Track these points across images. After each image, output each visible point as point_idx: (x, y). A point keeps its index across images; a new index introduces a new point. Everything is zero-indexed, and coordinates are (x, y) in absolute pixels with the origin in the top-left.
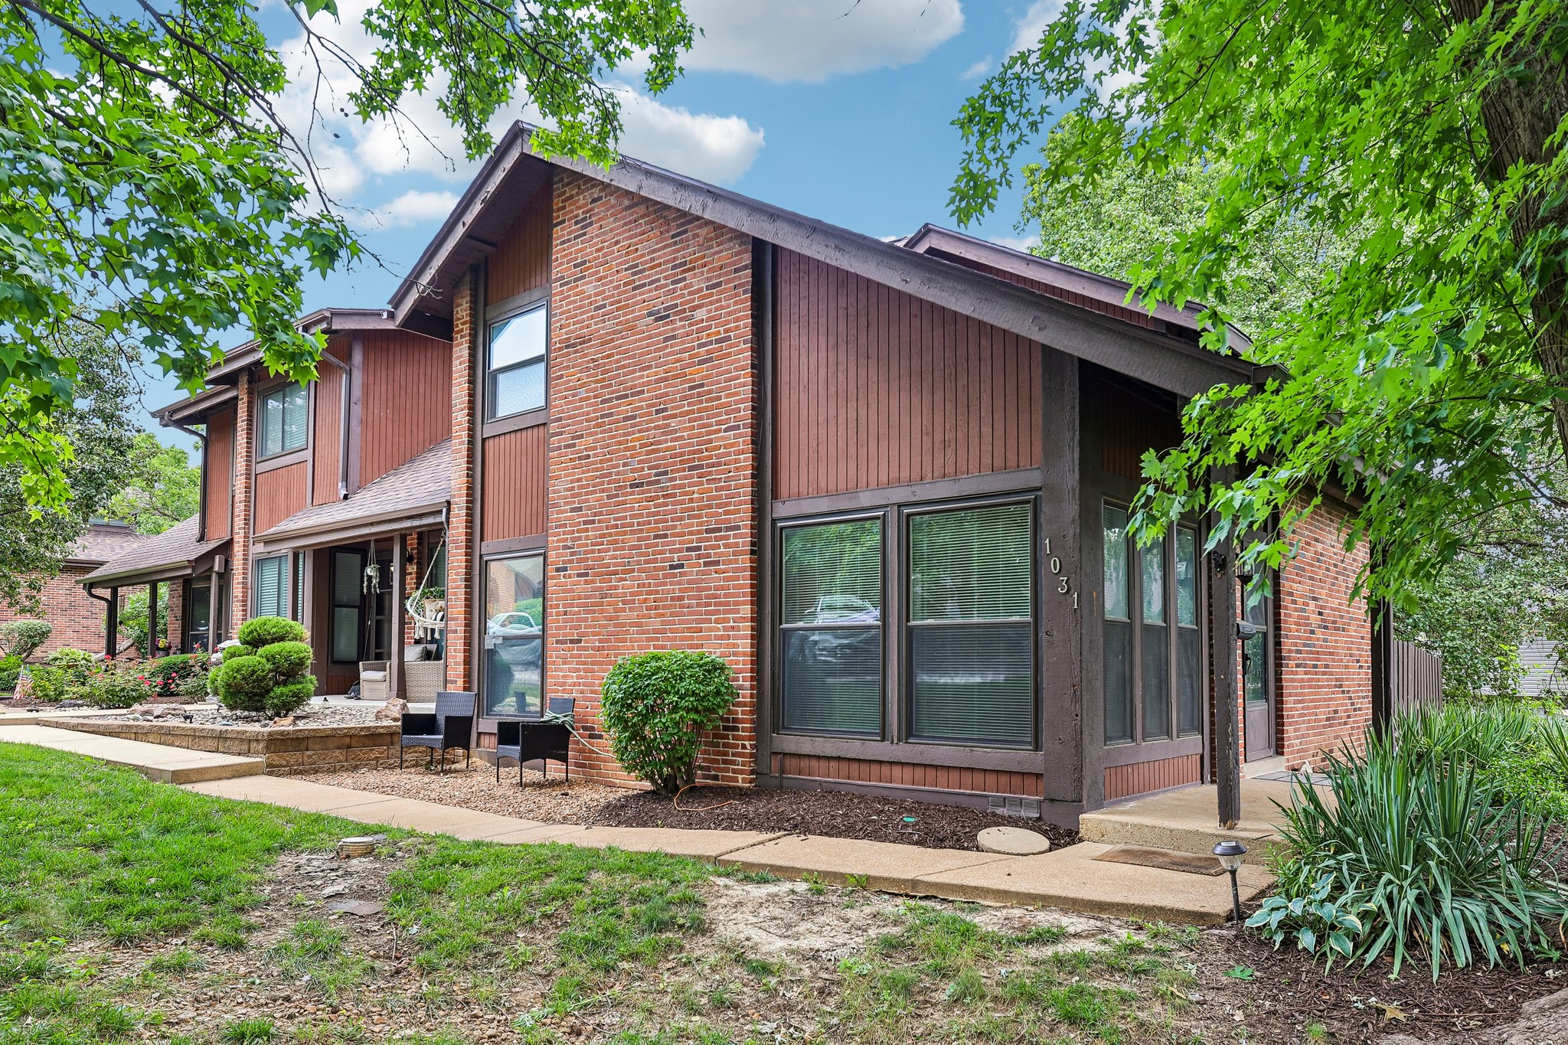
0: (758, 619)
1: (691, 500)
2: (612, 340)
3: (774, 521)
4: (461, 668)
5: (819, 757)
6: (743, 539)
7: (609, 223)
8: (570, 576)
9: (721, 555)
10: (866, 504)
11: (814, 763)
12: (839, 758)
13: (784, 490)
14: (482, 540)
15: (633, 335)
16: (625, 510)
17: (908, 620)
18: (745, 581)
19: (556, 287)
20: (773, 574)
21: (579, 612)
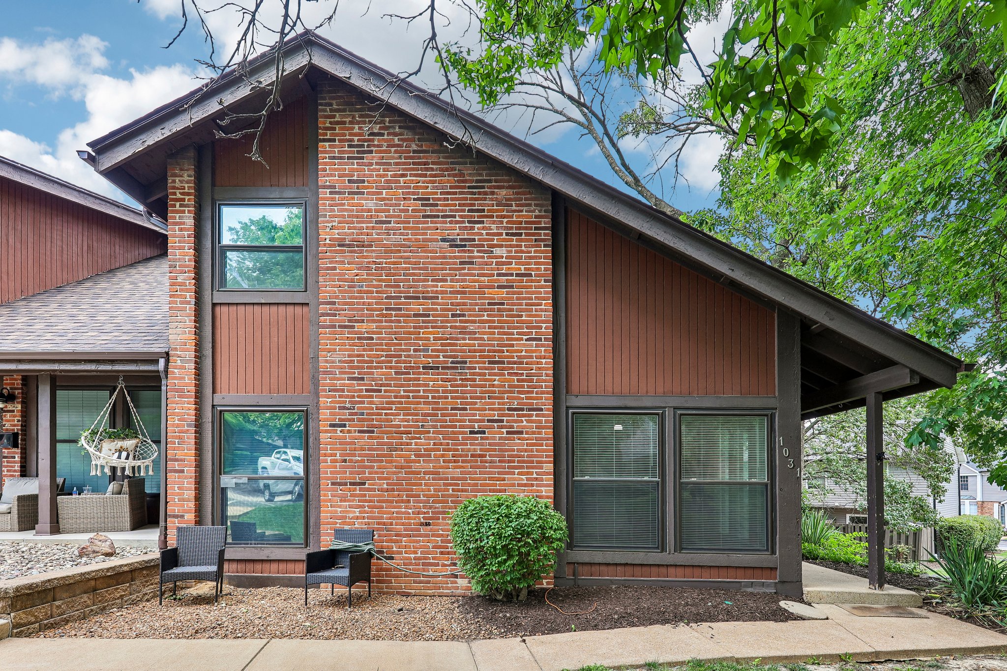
0: (556, 474)
1: (493, 386)
2: (399, 251)
3: (568, 408)
4: (192, 505)
5: (608, 564)
6: (546, 418)
7: (393, 157)
8: (349, 432)
9: (524, 427)
10: (649, 404)
11: (603, 568)
12: (626, 564)
13: (574, 387)
14: (214, 392)
15: (422, 252)
16: (419, 385)
17: (680, 478)
18: (548, 447)
19: (324, 193)
20: (567, 444)
21: (363, 461)
